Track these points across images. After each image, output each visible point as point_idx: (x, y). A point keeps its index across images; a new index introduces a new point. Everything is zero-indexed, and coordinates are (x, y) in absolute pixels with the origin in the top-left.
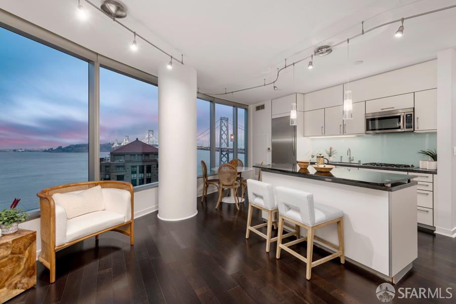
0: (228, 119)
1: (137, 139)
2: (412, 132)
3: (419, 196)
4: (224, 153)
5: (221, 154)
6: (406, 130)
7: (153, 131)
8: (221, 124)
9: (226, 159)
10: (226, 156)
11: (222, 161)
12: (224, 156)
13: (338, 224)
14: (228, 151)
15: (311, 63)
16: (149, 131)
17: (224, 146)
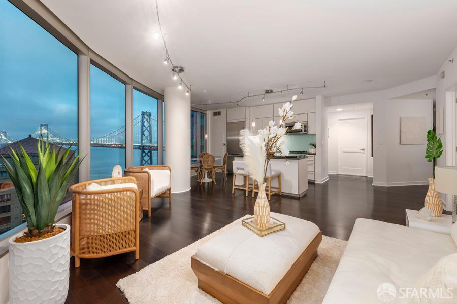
0: (150, 114)
1: (30, 136)
2: (306, 134)
3: (308, 166)
4: (146, 151)
5: (143, 152)
6: (304, 133)
7: (47, 125)
8: (142, 120)
9: (148, 158)
10: (149, 154)
11: (143, 159)
12: (147, 154)
13: (279, 177)
14: (151, 149)
15: (263, 98)
16: (41, 125)
17: (146, 143)
